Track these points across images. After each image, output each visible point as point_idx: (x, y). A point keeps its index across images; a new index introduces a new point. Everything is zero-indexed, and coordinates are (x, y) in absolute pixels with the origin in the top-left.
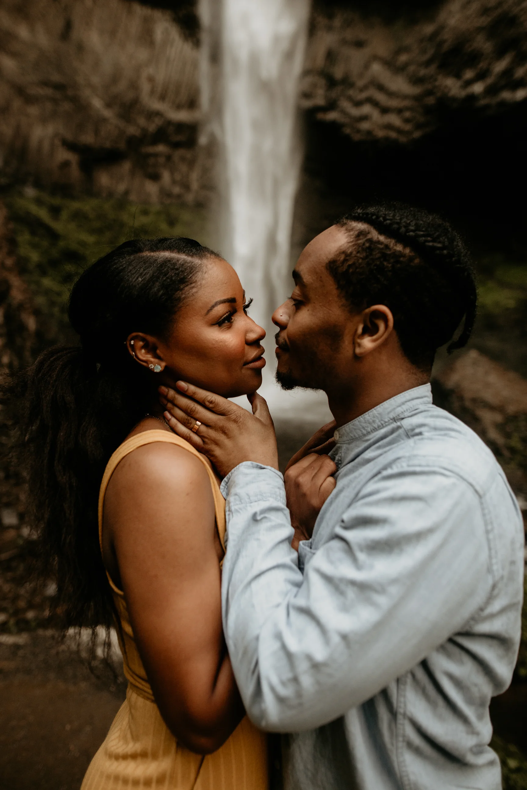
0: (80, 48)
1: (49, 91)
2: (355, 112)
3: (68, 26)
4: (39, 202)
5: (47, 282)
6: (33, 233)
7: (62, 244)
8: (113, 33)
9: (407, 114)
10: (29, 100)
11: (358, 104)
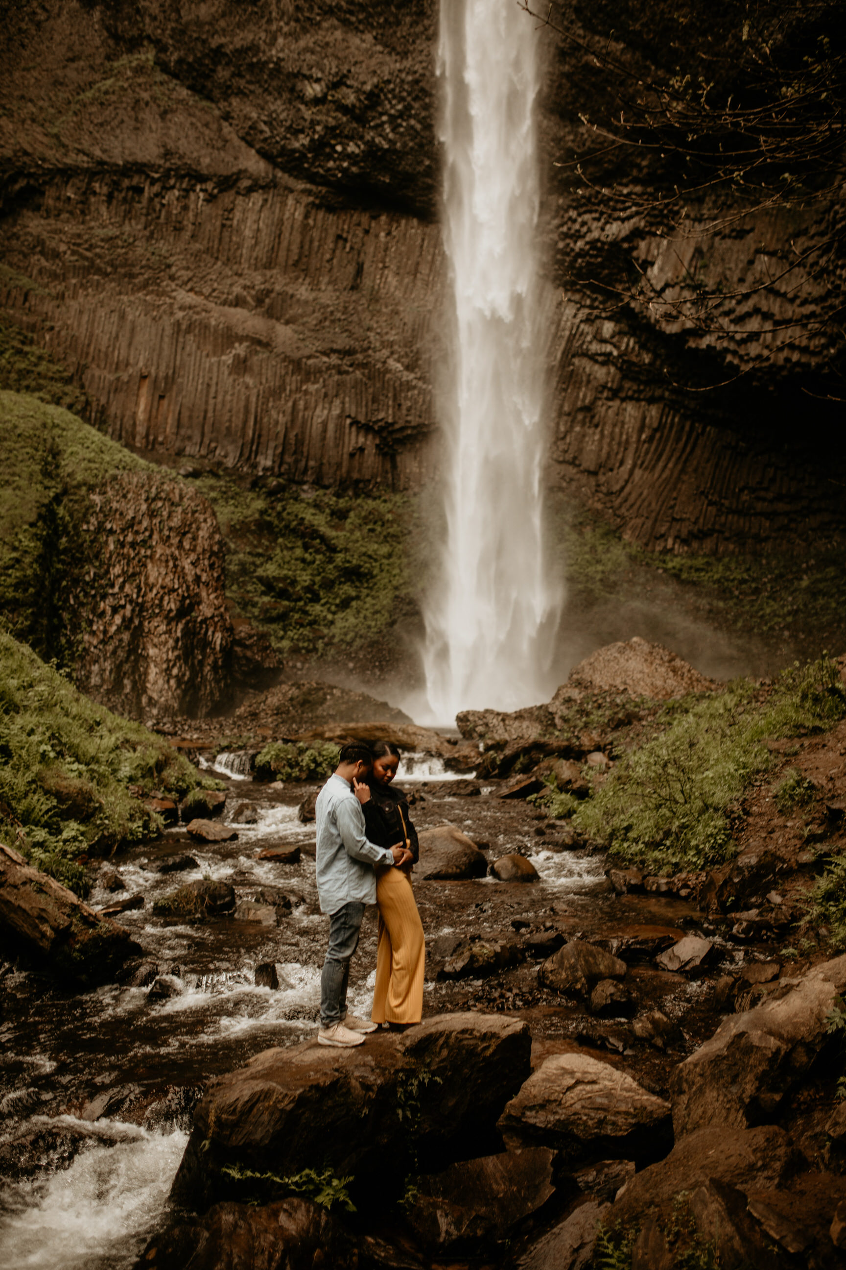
0: (374, 298)
1: (334, 360)
2: (740, 331)
3: (360, 271)
4: (317, 506)
5: (318, 608)
6: (306, 547)
7: (339, 558)
8: (416, 272)
9: (813, 325)
10: (310, 375)
11: (740, 320)
